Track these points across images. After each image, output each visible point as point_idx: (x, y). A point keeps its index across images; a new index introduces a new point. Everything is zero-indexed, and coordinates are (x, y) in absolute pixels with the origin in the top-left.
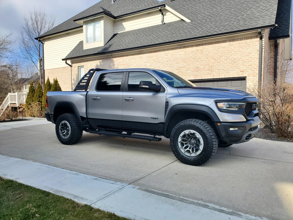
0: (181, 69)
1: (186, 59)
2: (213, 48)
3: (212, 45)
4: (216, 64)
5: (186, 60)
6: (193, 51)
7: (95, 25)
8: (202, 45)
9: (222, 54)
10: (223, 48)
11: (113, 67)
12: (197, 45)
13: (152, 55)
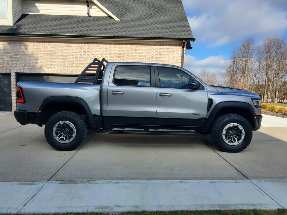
5: (121, 56)
6: (128, 48)
8: (136, 44)
12: (131, 44)
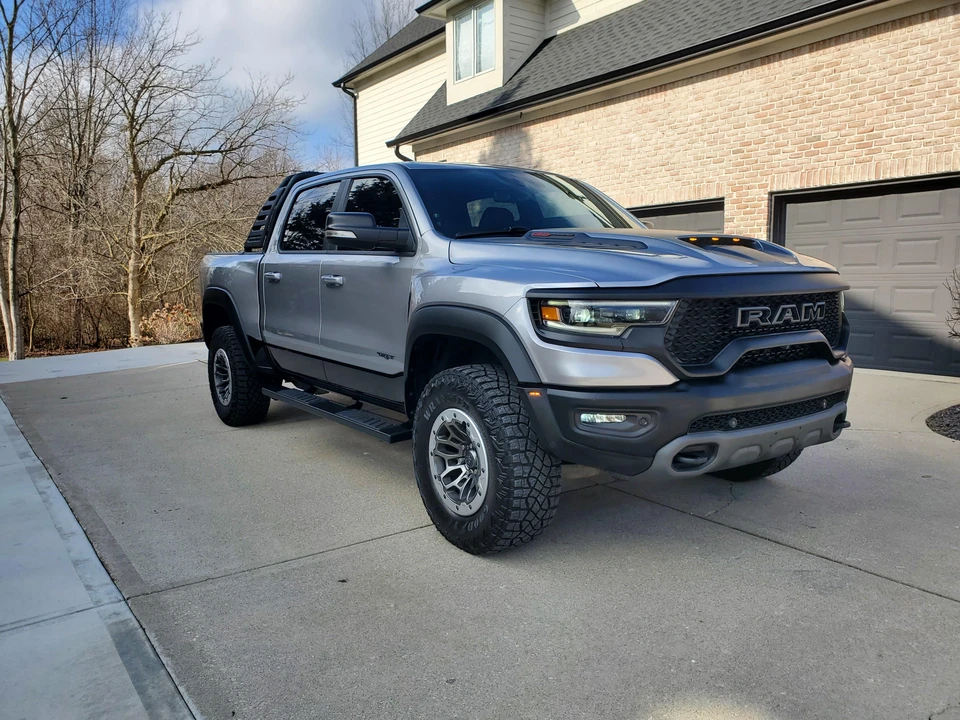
0: (753, 146)
1: (772, 106)
2: (884, 50)
3: (881, 36)
4: (890, 117)
5: (771, 111)
6: (800, 70)
7: (480, 17)
8: (837, 40)
9: (920, 72)
10: (929, 42)
11: (527, 158)
13: (649, 103)
